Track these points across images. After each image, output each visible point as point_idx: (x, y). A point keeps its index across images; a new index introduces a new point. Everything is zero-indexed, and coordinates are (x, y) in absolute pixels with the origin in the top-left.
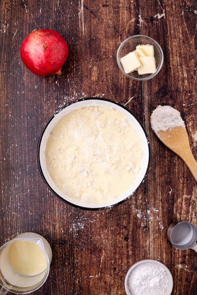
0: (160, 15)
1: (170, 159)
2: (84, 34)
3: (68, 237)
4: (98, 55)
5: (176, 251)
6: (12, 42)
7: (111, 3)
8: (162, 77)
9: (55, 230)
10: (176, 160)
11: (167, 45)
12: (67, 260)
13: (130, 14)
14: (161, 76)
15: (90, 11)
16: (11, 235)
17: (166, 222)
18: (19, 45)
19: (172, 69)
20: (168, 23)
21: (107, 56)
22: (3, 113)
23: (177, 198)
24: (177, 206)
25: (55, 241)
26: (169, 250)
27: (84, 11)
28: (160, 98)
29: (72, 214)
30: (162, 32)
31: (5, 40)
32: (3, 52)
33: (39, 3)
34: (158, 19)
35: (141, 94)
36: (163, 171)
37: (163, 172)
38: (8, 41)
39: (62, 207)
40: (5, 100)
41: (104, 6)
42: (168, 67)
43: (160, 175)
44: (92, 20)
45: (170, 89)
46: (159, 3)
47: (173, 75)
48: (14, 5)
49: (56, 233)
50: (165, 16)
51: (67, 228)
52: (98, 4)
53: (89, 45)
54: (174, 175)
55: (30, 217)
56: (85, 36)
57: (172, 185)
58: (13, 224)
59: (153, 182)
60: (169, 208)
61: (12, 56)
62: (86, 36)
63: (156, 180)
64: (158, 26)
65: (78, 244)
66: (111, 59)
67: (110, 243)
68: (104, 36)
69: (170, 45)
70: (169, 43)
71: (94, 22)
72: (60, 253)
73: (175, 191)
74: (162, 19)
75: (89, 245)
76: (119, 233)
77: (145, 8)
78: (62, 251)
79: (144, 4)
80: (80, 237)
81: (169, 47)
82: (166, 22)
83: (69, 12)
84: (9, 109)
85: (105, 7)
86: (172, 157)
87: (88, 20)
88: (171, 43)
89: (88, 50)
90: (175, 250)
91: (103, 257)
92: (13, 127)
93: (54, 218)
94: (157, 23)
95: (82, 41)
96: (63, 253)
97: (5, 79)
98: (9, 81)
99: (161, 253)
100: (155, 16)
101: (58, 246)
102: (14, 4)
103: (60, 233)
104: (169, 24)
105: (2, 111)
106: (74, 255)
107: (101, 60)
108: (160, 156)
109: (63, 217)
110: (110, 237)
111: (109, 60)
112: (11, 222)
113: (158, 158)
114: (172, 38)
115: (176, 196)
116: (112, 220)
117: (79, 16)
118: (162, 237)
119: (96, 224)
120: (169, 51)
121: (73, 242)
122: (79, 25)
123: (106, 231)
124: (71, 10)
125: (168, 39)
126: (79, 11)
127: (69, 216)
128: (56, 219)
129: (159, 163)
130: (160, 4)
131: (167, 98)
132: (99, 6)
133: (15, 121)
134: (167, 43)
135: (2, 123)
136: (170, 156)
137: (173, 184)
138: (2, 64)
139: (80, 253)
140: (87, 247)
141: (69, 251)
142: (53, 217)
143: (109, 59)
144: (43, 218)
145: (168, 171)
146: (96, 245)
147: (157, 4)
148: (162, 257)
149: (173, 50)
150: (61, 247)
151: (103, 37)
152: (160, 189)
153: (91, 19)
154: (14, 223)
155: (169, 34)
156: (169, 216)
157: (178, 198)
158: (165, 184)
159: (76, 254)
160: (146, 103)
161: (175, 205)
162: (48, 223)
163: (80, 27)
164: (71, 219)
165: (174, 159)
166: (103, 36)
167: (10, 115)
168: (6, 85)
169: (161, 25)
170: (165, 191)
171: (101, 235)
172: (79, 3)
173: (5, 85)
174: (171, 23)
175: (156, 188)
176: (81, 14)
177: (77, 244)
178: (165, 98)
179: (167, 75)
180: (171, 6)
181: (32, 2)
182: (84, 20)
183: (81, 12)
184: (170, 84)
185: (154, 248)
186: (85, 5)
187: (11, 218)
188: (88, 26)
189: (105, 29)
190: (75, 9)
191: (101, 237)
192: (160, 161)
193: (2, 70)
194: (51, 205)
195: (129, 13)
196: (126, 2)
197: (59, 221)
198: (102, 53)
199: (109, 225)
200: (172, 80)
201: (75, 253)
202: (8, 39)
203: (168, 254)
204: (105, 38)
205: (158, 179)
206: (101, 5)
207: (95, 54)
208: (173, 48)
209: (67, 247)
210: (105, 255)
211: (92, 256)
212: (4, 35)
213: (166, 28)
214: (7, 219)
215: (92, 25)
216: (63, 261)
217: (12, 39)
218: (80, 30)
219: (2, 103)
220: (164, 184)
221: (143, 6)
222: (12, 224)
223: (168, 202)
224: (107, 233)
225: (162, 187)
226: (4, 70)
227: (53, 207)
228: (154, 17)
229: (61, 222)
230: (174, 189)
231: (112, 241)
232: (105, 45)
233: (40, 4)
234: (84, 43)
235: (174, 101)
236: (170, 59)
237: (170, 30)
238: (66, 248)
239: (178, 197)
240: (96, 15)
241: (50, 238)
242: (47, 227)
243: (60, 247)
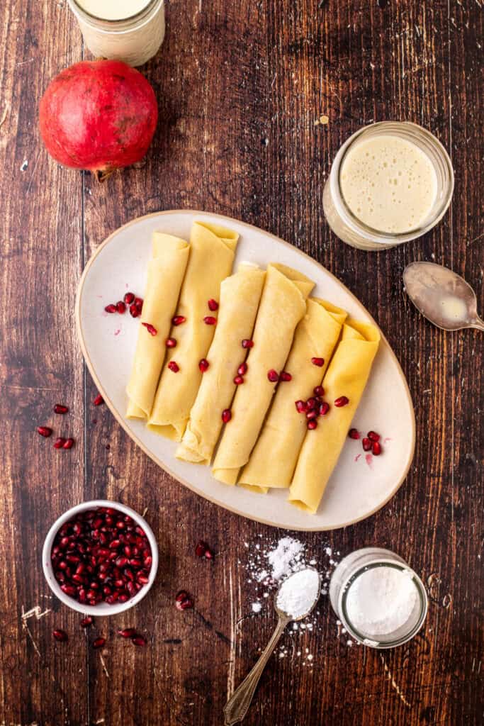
0: (34, 616)
1: (22, 246)
2: (230, 568)
3: (280, 62)
4: (196, 513)
5: (18, 20)
6: (411, 552)
7: (158, 649)
8: (35, 453)
9: (313, 80)
10: (7, 242)
11: (19, 536)
12: (284, 6)
13: (110, 620)
14: (37, 457)
15: (214, 627)
16: (420, 71)
17: (39, 92)
18: (395, 543)
19: (9, 473)
20: (16, 594)
21: (172, 509)
22: (436, 372)
23: (10, 148)
24: (9, 129)
25: (312, 53)
26: (33, 23)
27: (228, 629)
28: (41, 402)
29: (269, 118)
30: (32, 572)
31: (430, 556)
32: (435, 525)
33: (342, 650)
34: (40, 605)
35: (89, 412)
36: (41, 216)
37: (41, 212)
38: (422, 554)
39: (295, 134)
40: (431, 402)
41: (178, 642)
42: (19, 481)
43: (50, 207)
44: (210, 604)
45: (16, 423)
46: (35, 647)
47: (8, 458)
48: (405, 649)
49: (309, 73)
50: (23, 612)
51: (283, 84)
52: (191, 645)
53: (218, 540)
54: (14, 205)
55: (373, 112)
56: (226, 563)
57: (21, 180)
58: (414, 97)
59: (68, 190)
60: (29, 124)
61: (412, 515)
62: (224, 564)
63: (59, 193)
64: (42, 588)
65: (257, 45)
66: (162, 503)
67: (179, 45)
68: (180, 562)
69: (10, 536)
70: (15, 542)
71: (205, 600)
72: (301, 24)
73: (13, 166)
74: (30, 603)
75: (231, 41)
76: (156, 66)
77: (73, 633)
78: (295, 28)
79: (75, 644)
80: (251, 60)
81: (15, 532)
82: (20, 598)
83: (265, 628)
84: (422, 379)
85: (175, 638)
86: (18, 249)
87: (219, 605)
88: (10, 542)
89: (220, 527)
90: (19, 22)
91: (197, 12)
92: (413, 336)
93: (314, 108)
94: (44, 595)
95: (236, 550)
96: (293, 24)
97: (431, 458)
98: (422, 452)
99: (54, 16)
100: (46, 612)
101: (305, 41)
102: (407, 650)
103: (299, 72)
104: (11, 590)
105: (438, 377)
106: (268, 18)
107: (188, 500)
108: (47, 253)
109: (292, 109)
110: (178, 58)
111: (168, 499)
112: (420, 102)
113: (54, 249)
114: (7, 555)
115: (10, 153)
116: (171, 100)
117: (240, 615)
118: (49, 56)
119: (212, 90)
120: (14, 520)
121: (269, 49)
122: (242, 593)
123: (187, 73)
124: (262, 630)
125: (15, 552)
126: (242, 630)
127: (278, 112)
128: (310, 106)
129: (51, 235)
130: (34, 643)
131: (25, 401)
132: (190, 639)
133: (408, 352)
134: (20, 542)
135: (438, 345)
136: (22, 253)
137: (18, 183)
138: (439, 496)
139: (253, 23)
140: (236, 38)
141: (279, 28)
142: (316, 110)
143: (169, 502)
144: (341, 110)
145: (28, 216)
146: (213, 40)
147: (42, 643)
148: (52, 7)
149: (5, 522)
150: (298, 38)
151: (181, 560)
152: (50, 171)
153: (211, 606)
154: (412, 100)
155: (14, 566)
156: (32, 105)
157: (7, 147)
158: (39, 185)
159: (262, 19)
160: (77, 388)
161: (14, 132)
162: (330, 98)
163: (240, 587)
164: (272, 105)
165: (12, 244)
166: (182, 564)
167: (419, 365)
168: (429, 442)
169: (34, 587)
170: (38, 167)
171: (201, 64)
172: (240, 651)
173: (432, 443)
174: (8, 592)
175: (60, 173)
176: (237, 622)
177: (259, 44)
178: (29, 401)
179: (23, 458)
180: (5, 639)
181: (360, 655)
182: (230, 606)
183: (237, 626)
184: (16, 436)
185: (71, 29)
186: (225, 644)
187: (421, 111)
188: (218, 588)
189: (176, 580)
190: (252, 633)
191: (199, 60)
192: (49, 241)
193: (439, 479)
194: (322, 139)
195: (115, 622)
196: (121, 651)
197: (301, 101)
198: (185, 519)
199: (179, 89)
200: (11, 446)
201: (264, 24)
202: (422, 558)
203: (36, 12)
204: (178, 558)
205: (54, 197)
206: (184, 643)
207: (204, 517)
208: (5, 528)
209: (283, 38)
210: (192, 16)
211: (224, 14)
212: (431, 569)
213: (21, 580)
214: (428, 111)
215: (209, 592)
216: (295, 5)
217: (412, 559)
218: (239, 580)
219: (438, 397)
220: (41, 183)
221: (77, 639)
222: (418, 98)
223: (32, 139)
224: (186, 68)
225: (45, 176)
226: (434, 480)
227: (316, 136)
228: (50, 610)
229: (297, 100)
230: (17, 170)
231: (174, 50)
232: (178, 538)
233: (340, 648)
234: (230, 544)
235: (7, 392)
236: (13, 498)
237: (11, 575)
238: (286, 36)
239: (7, 152)
240: (198, 616)
241: (325, 60)
242: (332, 88)
243: (302, 39)
